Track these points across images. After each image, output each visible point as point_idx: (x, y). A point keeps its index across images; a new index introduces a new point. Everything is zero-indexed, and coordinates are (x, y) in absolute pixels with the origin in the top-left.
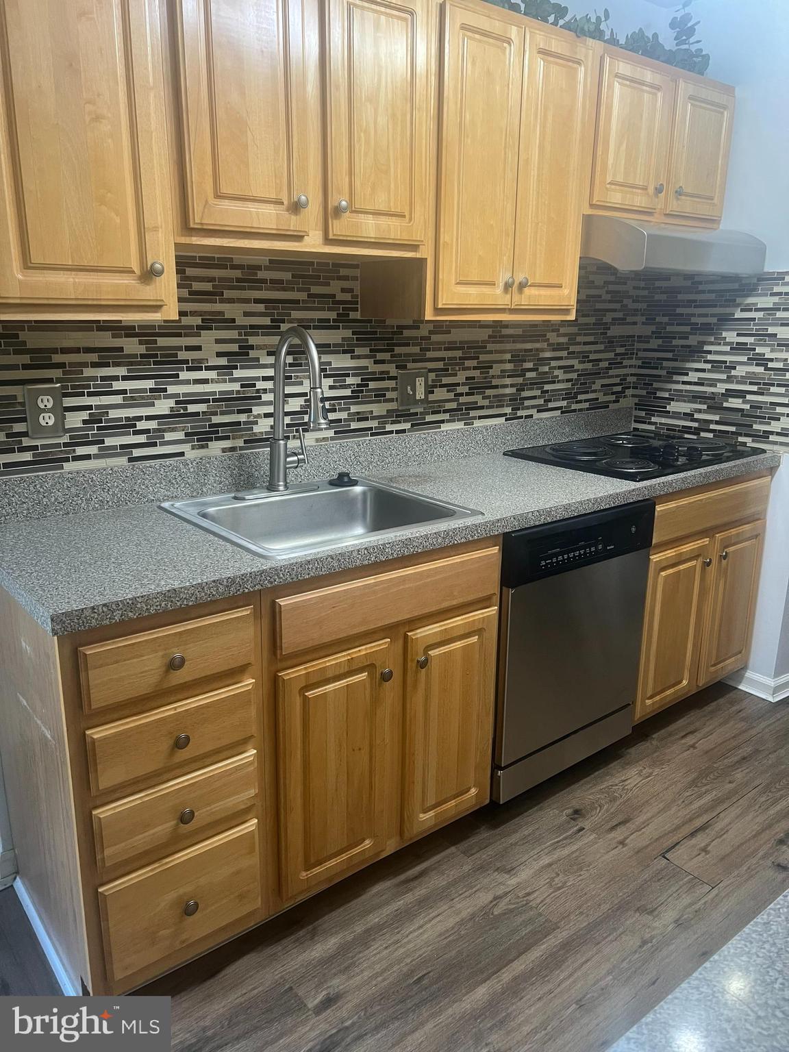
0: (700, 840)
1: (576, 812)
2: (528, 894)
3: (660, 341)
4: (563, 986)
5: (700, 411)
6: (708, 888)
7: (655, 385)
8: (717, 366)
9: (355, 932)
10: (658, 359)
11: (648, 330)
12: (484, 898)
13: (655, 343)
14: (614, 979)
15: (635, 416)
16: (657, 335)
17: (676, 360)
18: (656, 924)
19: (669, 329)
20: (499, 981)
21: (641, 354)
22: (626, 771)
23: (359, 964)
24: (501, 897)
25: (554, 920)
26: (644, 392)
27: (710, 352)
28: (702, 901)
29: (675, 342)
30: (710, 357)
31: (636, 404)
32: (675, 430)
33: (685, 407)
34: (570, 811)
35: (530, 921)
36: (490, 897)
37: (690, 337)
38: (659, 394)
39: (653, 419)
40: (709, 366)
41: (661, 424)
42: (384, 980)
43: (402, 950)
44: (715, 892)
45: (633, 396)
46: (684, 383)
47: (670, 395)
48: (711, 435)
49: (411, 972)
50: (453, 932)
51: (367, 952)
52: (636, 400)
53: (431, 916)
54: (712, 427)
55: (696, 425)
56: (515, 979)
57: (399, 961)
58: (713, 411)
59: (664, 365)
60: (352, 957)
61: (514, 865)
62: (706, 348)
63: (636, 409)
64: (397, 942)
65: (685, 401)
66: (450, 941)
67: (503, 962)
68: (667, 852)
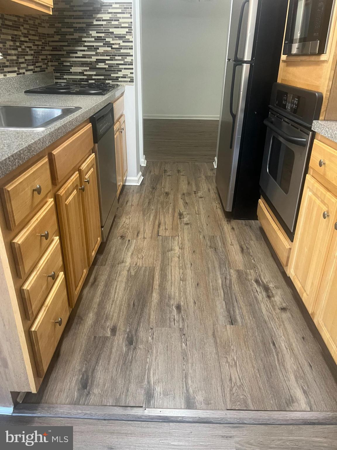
0: (162, 227)
1: (122, 237)
2: (136, 264)
3: (59, 37)
4: (173, 279)
5: (86, 71)
6: (177, 237)
7: (62, 59)
8: (90, 48)
9: (95, 308)
10: (61, 46)
11: (52, 31)
12: (125, 273)
13: (57, 38)
14: (182, 270)
15: (55, 76)
16: (57, 33)
17: (70, 46)
18: (176, 252)
19: (63, 30)
20: (156, 289)
21: (51, 44)
22: (122, 220)
23: (109, 314)
24: (129, 270)
25: (151, 266)
26: (57, 64)
27: (85, 41)
28: (180, 241)
29: (67, 37)
30: (86, 44)
31: (54, 70)
32: (76, 81)
33: (79, 69)
34: (119, 238)
35: (145, 271)
36: (126, 272)
37: (74, 34)
38: (65, 64)
39: (65, 77)
40: (86, 48)
41: (69, 79)
42: (123, 312)
43: (118, 302)
44: (180, 237)
45: (52, 66)
46: (76, 57)
47: (70, 64)
48: (93, 81)
49: (129, 305)
50: (127, 287)
51: (107, 310)
52: (54, 68)
53: (114, 287)
54: (94, 77)
55: (85, 77)
56: (159, 286)
57: (121, 305)
58: (92, 70)
59: (64, 49)
60: (104, 314)
61: (122, 259)
62: (84, 39)
63: (54, 72)
64: (113, 301)
65: (78, 66)
66: (129, 290)
67: (151, 285)
68: (158, 234)
